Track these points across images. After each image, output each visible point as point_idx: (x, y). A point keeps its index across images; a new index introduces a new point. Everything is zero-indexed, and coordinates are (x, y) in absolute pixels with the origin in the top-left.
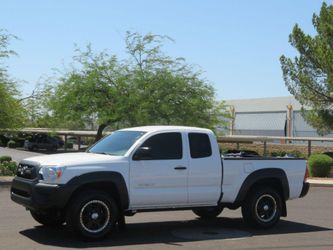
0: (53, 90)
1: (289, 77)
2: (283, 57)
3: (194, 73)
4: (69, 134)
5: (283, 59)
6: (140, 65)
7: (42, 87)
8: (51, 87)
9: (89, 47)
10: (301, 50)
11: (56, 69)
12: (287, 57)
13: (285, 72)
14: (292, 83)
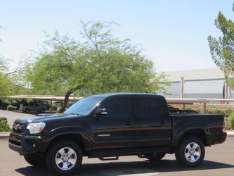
0: (31, 67)
1: (215, 53)
2: (210, 37)
3: (137, 51)
4: (53, 100)
5: (210, 38)
6: (96, 45)
7: (23, 64)
8: (30, 64)
9: (56, 33)
10: (224, 31)
11: (33, 51)
12: (213, 37)
13: (212, 49)
14: (217, 57)
